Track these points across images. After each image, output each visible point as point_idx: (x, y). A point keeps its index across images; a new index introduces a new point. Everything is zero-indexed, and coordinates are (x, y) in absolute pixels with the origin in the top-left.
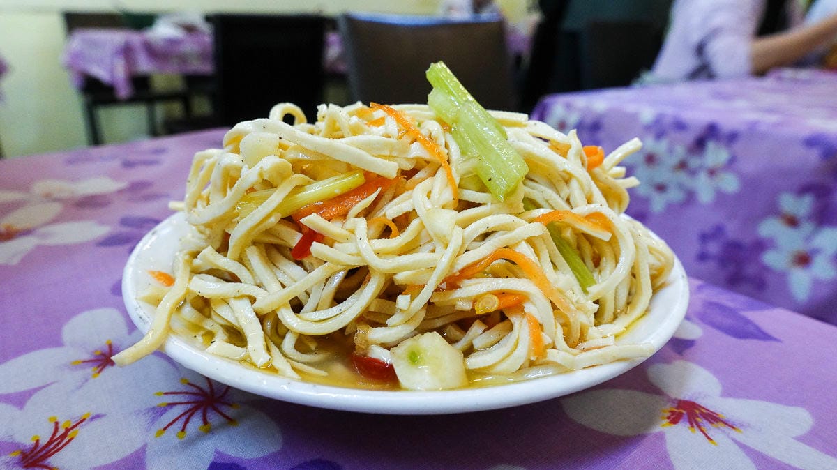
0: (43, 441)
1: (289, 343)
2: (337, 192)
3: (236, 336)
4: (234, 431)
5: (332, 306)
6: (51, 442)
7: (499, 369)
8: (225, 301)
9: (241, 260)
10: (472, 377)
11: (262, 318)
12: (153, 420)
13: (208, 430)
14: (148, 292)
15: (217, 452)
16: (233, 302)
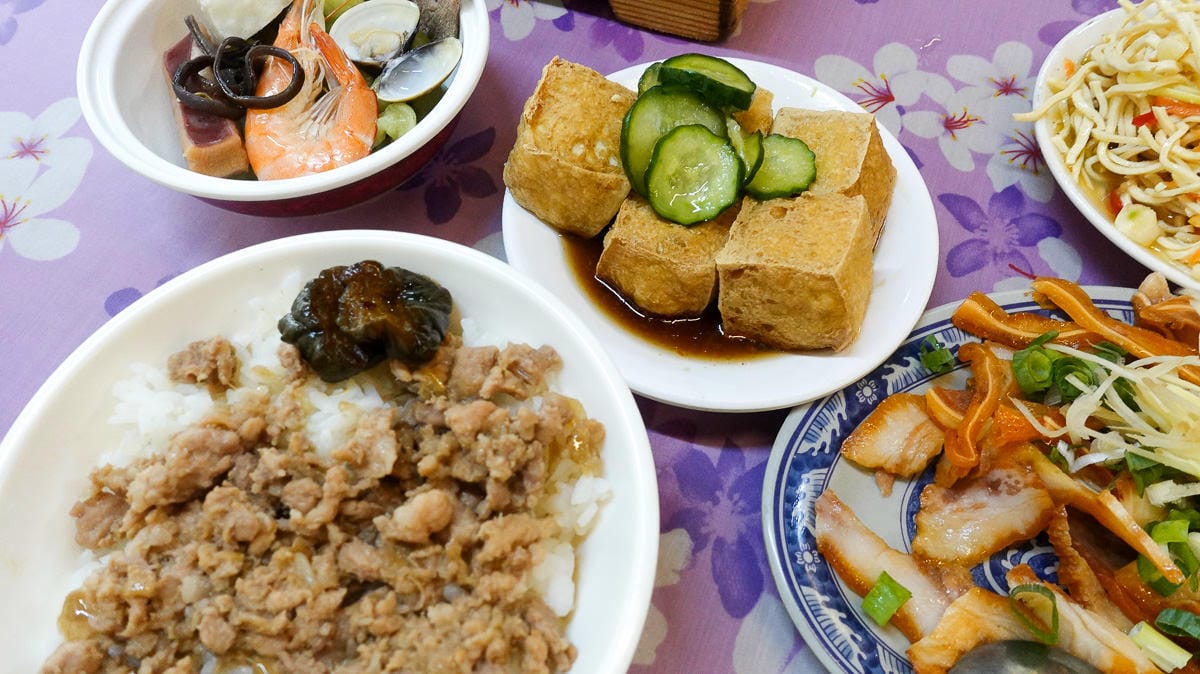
0: (957, 119)
1: (1091, 160)
2: (1192, 102)
3: (1071, 138)
4: (1033, 177)
5: (1129, 160)
6: (959, 121)
7: (1170, 253)
8: (1083, 116)
9: (1109, 100)
10: (1152, 246)
11: (1091, 138)
12: (1005, 144)
13: (1024, 167)
14: (1053, 80)
15: (1019, 182)
16: (1085, 119)
